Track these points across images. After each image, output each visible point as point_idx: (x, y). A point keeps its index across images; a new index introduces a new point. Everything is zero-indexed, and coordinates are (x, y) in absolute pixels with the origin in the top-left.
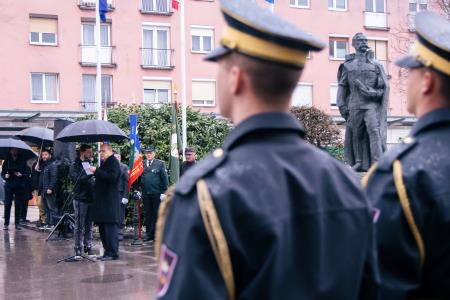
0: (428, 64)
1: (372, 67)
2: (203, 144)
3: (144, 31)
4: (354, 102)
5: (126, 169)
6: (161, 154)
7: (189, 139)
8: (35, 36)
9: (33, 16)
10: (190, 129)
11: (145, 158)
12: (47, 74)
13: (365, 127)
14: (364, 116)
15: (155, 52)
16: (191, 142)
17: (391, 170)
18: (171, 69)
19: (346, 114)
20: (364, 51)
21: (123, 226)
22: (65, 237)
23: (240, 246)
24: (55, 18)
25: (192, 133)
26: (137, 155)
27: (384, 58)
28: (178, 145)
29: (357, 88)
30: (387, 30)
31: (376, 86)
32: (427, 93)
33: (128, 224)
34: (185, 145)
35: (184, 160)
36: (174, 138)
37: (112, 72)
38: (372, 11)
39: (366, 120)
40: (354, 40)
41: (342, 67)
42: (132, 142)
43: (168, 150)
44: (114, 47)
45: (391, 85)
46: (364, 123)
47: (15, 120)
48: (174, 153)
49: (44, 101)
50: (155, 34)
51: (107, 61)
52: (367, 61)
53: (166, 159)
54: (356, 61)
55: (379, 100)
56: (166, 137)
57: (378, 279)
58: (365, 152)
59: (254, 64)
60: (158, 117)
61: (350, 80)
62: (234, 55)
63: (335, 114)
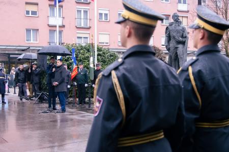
0: (202, 27)
1: (181, 28)
2: (104, 62)
3: (78, 11)
4: (173, 44)
5: (69, 72)
6: (85, 66)
7: (98, 59)
8: (28, 12)
9: (27, 3)
10: (99, 55)
11: (78, 68)
12: (33, 30)
13: (177, 55)
14: (177, 50)
15: (82, 20)
16: (99, 61)
17: (188, 70)
18: (89, 28)
19: (168, 50)
20: (177, 21)
21: (68, 98)
22: (42, 102)
23: (128, 97)
24: (37, 4)
25: (99, 57)
26: (75, 66)
27: (186, 24)
28: (93, 62)
29: (174, 37)
30: (188, 12)
31: (182, 37)
32: (202, 39)
33: (71, 97)
34: (96, 62)
35: (96, 69)
36: (91, 59)
37: (63, 29)
38: (181, 3)
39: (178, 52)
40: (173, 16)
41: (167, 28)
42: (73, 60)
43: (89, 64)
44: (63, 18)
45: (189, 36)
46: (176, 53)
47: (19, 50)
48: (92, 66)
49: (32, 42)
50: (82, 12)
51: (61, 24)
52: (179, 26)
53: (88, 68)
54: (173, 25)
55: (183, 43)
56: (88, 58)
57: (184, 113)
58: (177, 65)
59: (135, 25)
60: (84, 49)
61: (171, 34)
62: (127, 21)
63: (164, 49)
